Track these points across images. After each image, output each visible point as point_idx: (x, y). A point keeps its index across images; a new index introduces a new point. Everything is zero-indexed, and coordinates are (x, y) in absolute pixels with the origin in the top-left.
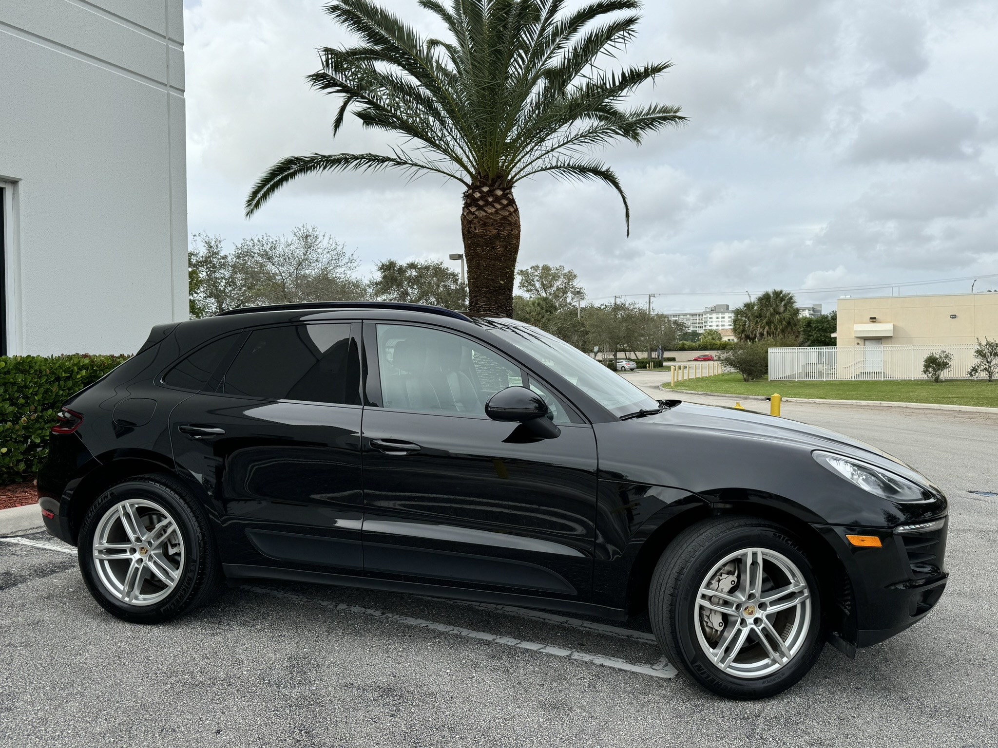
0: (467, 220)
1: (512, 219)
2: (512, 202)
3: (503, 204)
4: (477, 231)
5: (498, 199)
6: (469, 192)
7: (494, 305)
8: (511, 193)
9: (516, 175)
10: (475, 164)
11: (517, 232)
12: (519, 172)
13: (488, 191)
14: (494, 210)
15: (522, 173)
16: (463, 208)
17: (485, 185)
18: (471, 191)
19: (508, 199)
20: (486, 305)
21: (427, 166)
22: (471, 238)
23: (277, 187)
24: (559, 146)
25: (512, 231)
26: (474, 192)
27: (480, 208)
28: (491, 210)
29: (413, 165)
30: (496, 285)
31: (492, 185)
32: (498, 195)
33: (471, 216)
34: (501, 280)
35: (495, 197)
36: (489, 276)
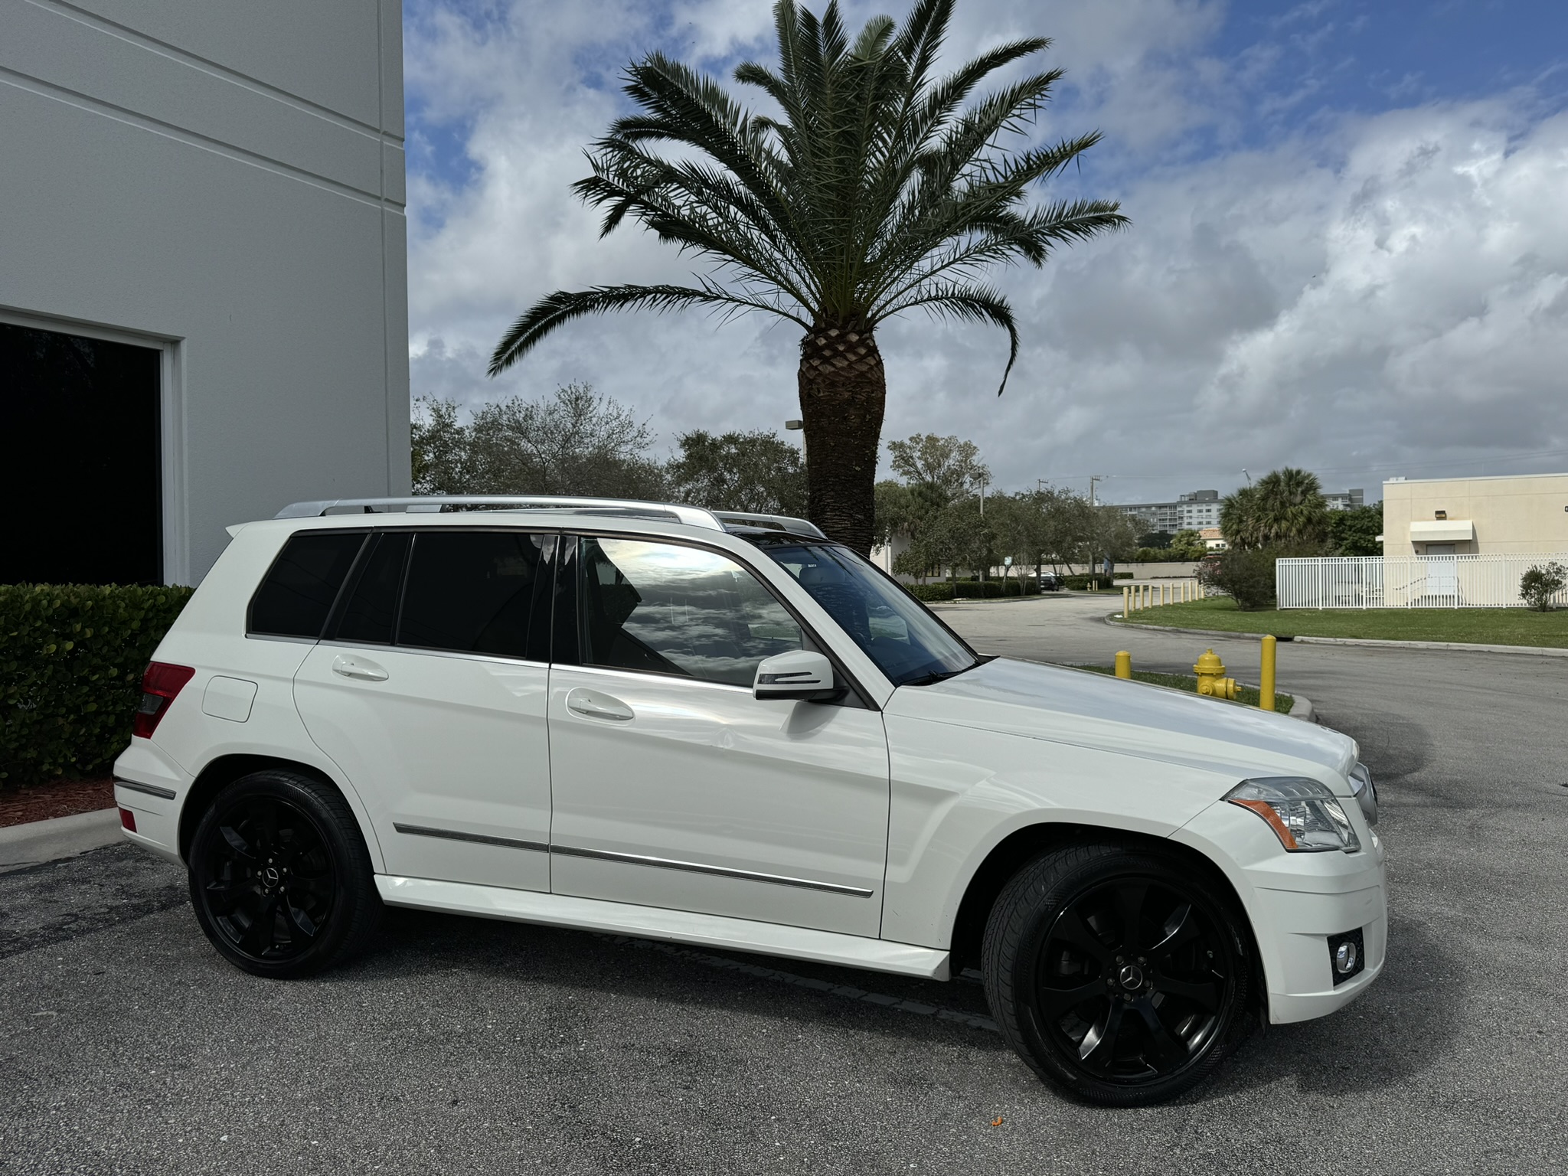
0: (807, 378)
1: (873, 375)
2: (873, 351)
3: (860, 355)
4: (822, 394)
5: (851, 347)
6: (810, 338)
7: (846, 503)
8: (871, 338)
9: (878, 311)
10: (818, 296)
11: (880, 395)
12: (885, 305)
13: (838, 335)
14: (846, 363)
15: (889, 308)
16: (801, 361)
17: (833, 326)
18: (813, 335)
19: (867, 346)
20: (835, 502)
21: (750, 301)
22: (812, 404)
23: (539, 337)
24: (943, 267)
25: (873, 393)
26: (817, 338)
27: (826, 361)
28: (841, 363)
29: (728, 300)
30: (850, 473)
31: (844, 327)
32: (851, 341)
33: (813, 373)
34: (856, 466)
35: (847, 344)
36: (838, 460)
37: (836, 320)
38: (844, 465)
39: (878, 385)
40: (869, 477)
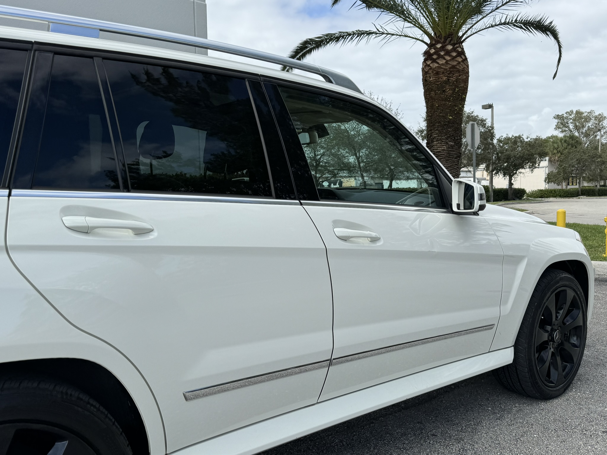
1: (460, 67)
2: (462, 54)
3: (453, 56)
4: (431, 79)
5: (448, 53)
6: (428, 50)
8: (461, 47)
13: (441, 47)
14: (445, 61)
16: (423, 62)
17: (438, 42)
19: (458, 52)
22: (428, 85)
25: (460, 76)
27: (434, 61)
28: (442, 62)
29: (388, 34)
30: (446, 120)
31: (444, 42)
32: (448, 49)
33: (427, 68)
34: (450, 116)
35: (446, 51)
36: (440, 114)
37: (441, 39)
38: (443, 116)
39: (463, 72)
40: (457, 122)
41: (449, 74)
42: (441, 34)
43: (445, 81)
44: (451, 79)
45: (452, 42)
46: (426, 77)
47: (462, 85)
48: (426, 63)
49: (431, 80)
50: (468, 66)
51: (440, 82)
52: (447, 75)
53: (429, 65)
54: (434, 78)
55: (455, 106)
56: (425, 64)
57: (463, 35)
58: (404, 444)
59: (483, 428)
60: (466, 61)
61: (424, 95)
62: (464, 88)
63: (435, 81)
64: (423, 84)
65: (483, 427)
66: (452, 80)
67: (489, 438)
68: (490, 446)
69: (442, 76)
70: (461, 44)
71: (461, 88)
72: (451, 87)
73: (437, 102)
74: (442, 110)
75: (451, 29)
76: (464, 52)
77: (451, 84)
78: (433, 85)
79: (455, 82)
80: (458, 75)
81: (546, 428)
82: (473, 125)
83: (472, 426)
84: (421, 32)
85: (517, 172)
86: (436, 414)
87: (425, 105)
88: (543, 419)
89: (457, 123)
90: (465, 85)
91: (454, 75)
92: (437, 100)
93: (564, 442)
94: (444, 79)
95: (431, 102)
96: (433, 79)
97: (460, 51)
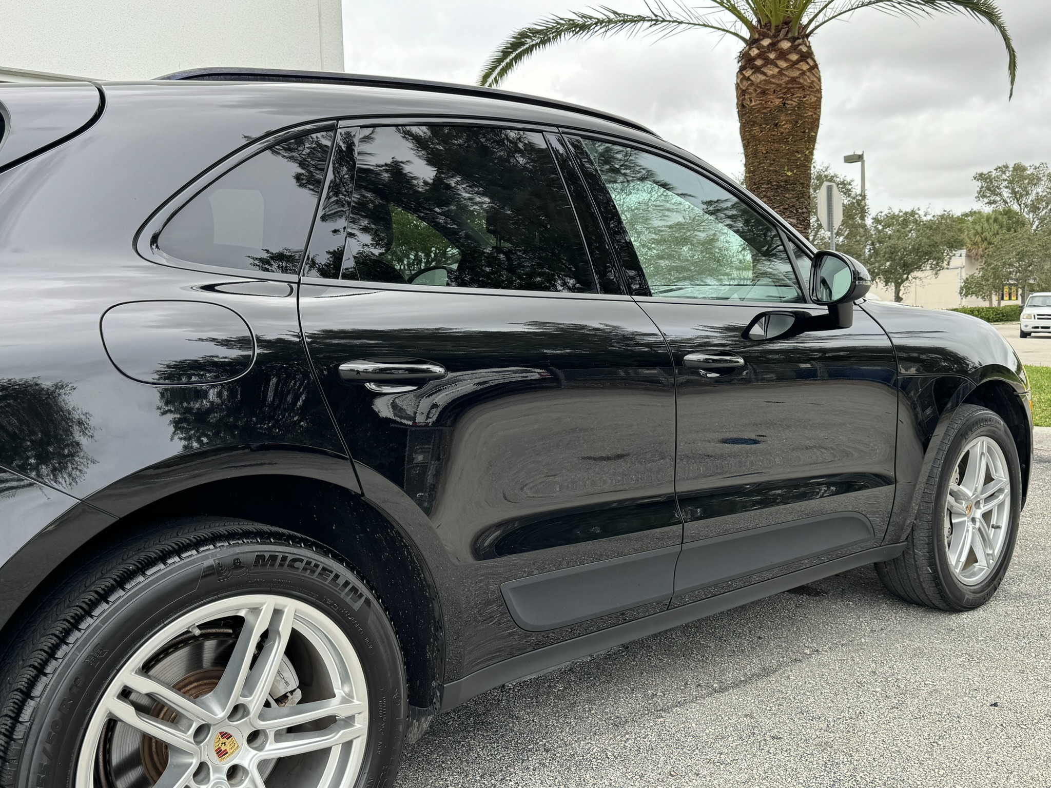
3: (791, 61)
4: (753, 104)
5: (783, 55)
8: (806, 44)
12: (821, 11)
13: (770, 44)
14: (777, 70)
17: (765, 36)
18: (748, 47)
19: (801, 52)
25: (805, 97)
26: (750, 49)
27: (758, 70)
28: (771, 71)
30: (782, 178)
31: (775, 36)
32: (782, 49)
33: (746, 83)
34: (788, 171)
35: (778, 52)
36: (770, 166)
37: (769, 30)
38: (776, 171)
39: (811, 89)
40: (802, 181)
41: (785, 93)
42: (770, 22)
43: (778, 107)
44: (790, 102)
45: (790, 35)
46: (744, 99)
47: (810, 114)
48: (744, 74)
49: (753, 106)
50: (819, 80)
51: (769, 109)
52: (781, 95)
53: (748, 77)
54: (758, 102)
55: (798, 152)
56: (742, 76)
57: (810, 21)
58: (721, 754)
59: (866, 724)
60: (816, 69)
61: (741, 133)
62: (813, 118)
63: (760, 106)
64: (738, 112)
65: (867, 721)
66: (792, 104)
67: (879, 741)
68: (881, 756)
69: (771, 97)
70: (806, 39)
71: (808, 119)
72: (789, 118)
73: (763, 145)
74: (774, 161)
75: (787, 11)
76: (812, 53)
77: (789, 112)
78: (757, 115)
79: (796, 109)
80: (801, 95)
81: (986, 723)
82: (830, 189)
83: (847, 720)
84: (734, 18)
85: (909, 276)
86: (778, 699)
87: (743, 151)
88: (978, 706)
89: (801, 184)
90: (815, 114)
91: (795, 96)
92: (765, 141)
93: (1020, 746)
94: (777, 103)
95: (753, 146)
96: (756, 103)
97: (805, 51)
